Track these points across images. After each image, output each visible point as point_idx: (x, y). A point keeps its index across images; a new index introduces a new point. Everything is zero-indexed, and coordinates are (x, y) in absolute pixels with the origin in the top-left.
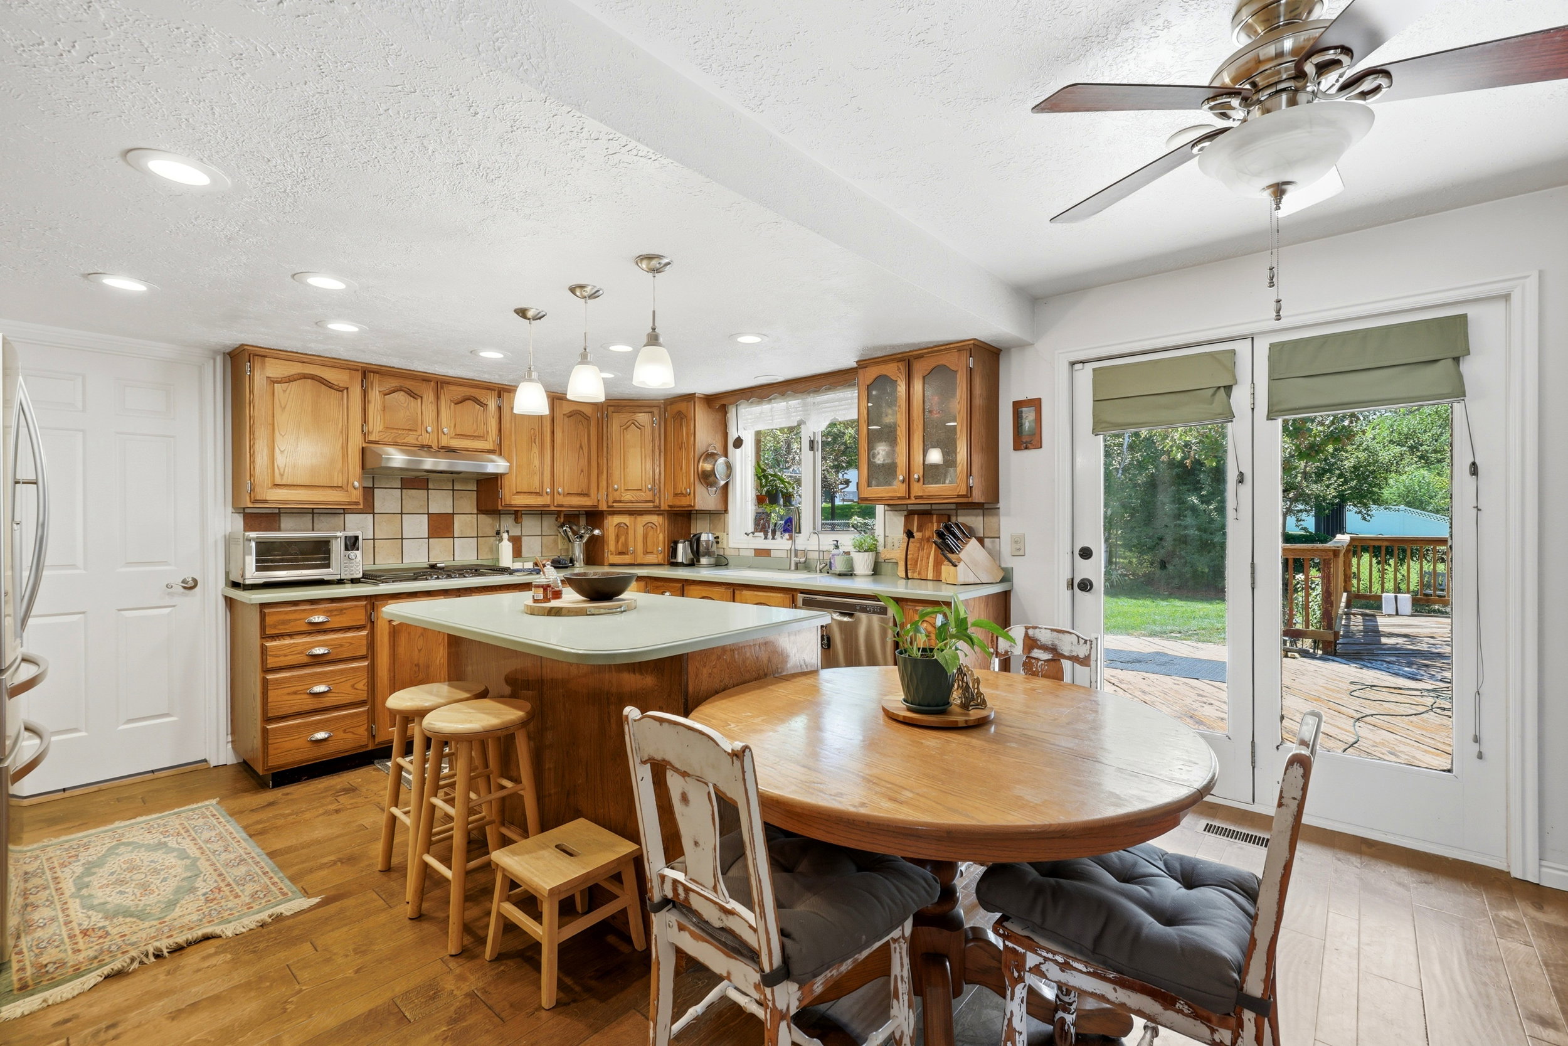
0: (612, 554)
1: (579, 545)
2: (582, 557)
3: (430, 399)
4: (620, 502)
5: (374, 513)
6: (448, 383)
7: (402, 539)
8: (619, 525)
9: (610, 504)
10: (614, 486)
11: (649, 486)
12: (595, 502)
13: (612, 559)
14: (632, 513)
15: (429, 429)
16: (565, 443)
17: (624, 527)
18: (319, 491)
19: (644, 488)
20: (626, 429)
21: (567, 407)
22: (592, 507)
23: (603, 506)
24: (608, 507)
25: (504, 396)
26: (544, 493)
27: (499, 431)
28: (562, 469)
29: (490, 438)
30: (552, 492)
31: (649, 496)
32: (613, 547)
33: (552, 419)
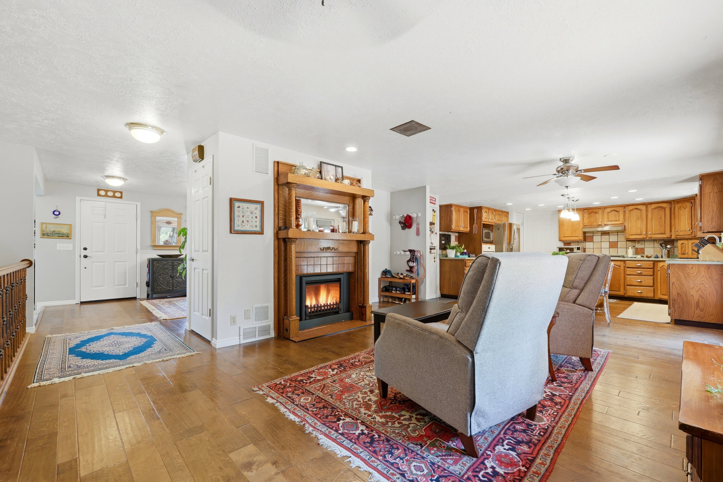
0: (679, 254)
1: (665, 250)
2: (666, 254)
3: (601, 213)
4: (678, 235)
5: (593, 242)
6: (606, 208)
7: (601, 248)
8: (683, 244)
9: (676, 236)
10: (676, 230)
11: (689, 229)
12: (669, 236)
13: (680, 256)
14: (687, 239)
15: (600, 220)
16: (653, 217)
17: (684, 244)
18: (573, 238)
19: (687, 230)
20: (680, 210)
21: (654, 206)
22: (667, 238)
23: (673, 237)
24: (676, 237)
25: (627, 207)
26: (643, 234)
27: (624, 218)
28: (651, 226)
29: (621, 220)
30: (646, 234)
31: (689, 233)
32: (680, 252)
33: (647, 211)
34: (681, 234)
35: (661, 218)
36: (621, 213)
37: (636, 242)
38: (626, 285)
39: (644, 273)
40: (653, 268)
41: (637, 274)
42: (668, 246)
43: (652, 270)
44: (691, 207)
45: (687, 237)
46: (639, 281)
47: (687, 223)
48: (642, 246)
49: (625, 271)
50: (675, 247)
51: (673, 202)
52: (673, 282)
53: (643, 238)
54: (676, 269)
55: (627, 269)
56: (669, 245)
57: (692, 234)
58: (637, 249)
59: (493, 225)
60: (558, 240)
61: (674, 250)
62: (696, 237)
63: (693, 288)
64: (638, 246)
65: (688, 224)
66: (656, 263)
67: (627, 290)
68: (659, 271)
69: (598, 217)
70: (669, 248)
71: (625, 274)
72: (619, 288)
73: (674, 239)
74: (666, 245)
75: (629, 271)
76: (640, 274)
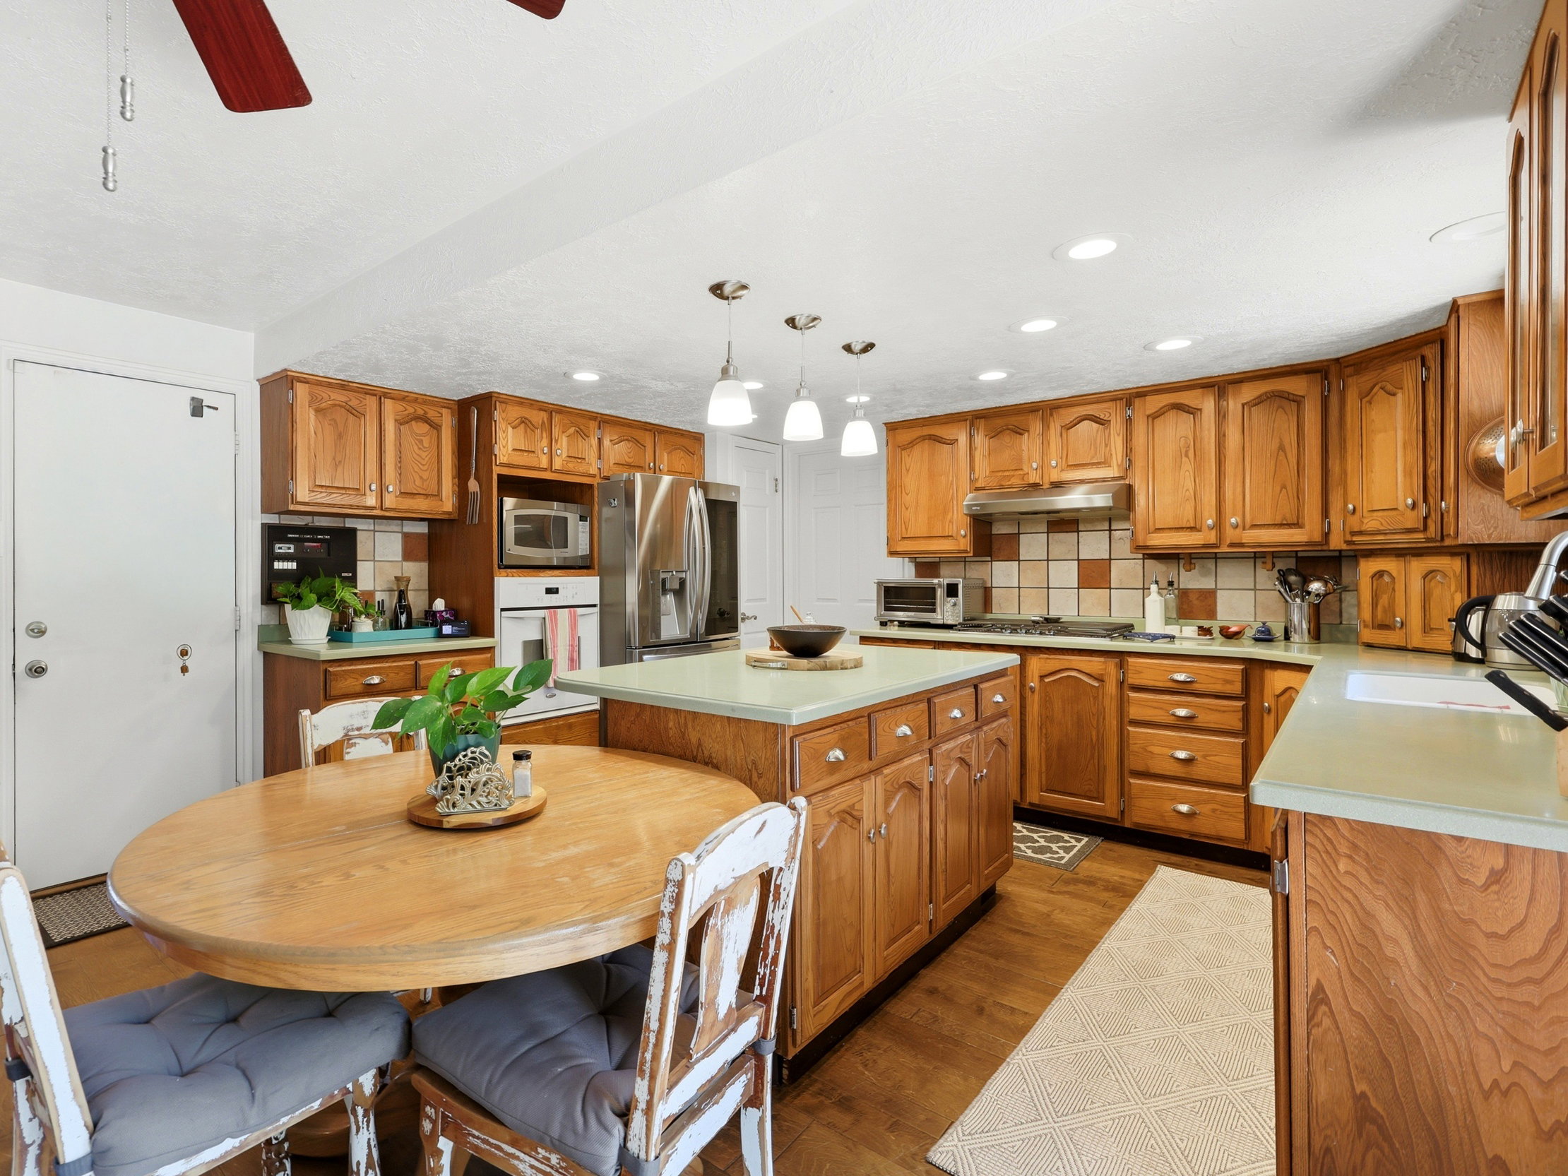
0: (1366, 626)
1: (1301, 608)
2: (1305, 626)
3: (1037, 432)
4: (1361, 533)
5: (1019, 561)
6: (1059, 407)
7: (1048, 588)
8: (1380, 574)
9: (1349, 538)
10: (1351, 507)
11: (1410, 501)
12: (1317, 537)
13: (1368, 635)
14: (1400, 553)
15: (1035, 465)
16: (1247, 445)
17: (1386, 578)
18: (935, 542)
19: (1401, 507)
20: (1370, 402)
21: (1249, 392)
22: (1308, 544)
23: (1336, 543)
24: (1348, 543)
25: (1137, 402)
26: (1205, 528)
27: (1129, 450)
28: (1239, 490)
29: (1114, 463)
30: (1219, 525)
31: (1412, 519)
32: (1367, 614)
33: (1221, 415)
34: (1371, 524)
35: (1281, 448)
36: (1117, 426)
37: (1182, 562)
38: (1126, 772)
39: (1204, 719)
40: (1245, 695)
41: (1171, 720)
42: (1316, 586)
43: (1241, 704)
44: (1424, 383)
45: (1402, 540)
46: (1182, 755)
47: (1405, 471)
48: (1207, 583)
49: (1122, 703)
50: (1345, 589)
51: (1334, 369)
52: (1320, 988)
53: (1205, 546)
54: (1343, 865)
55: (1132, 695)
56: (1319, 579)
57: (1425, 528)
58: (1184, 595)
59: (591, 486)
60: (885, 550)
61: (1341, 601)
62: (1448, 542)
63: (1505, 1094)
64: (1193, 580)
65: (1408, 473)
66: (1255, 673)
67: (1130, 797)
68: (1269, 710)
69: (1025, 447)
70: (1318, 595)
71: (1124, 721)
72: (1101, 781)
73: (1340, 551)
74: (1306, 581)
75: (1141, 705)
76: (1186, 725)
